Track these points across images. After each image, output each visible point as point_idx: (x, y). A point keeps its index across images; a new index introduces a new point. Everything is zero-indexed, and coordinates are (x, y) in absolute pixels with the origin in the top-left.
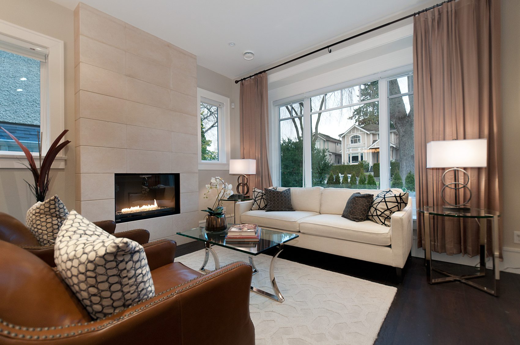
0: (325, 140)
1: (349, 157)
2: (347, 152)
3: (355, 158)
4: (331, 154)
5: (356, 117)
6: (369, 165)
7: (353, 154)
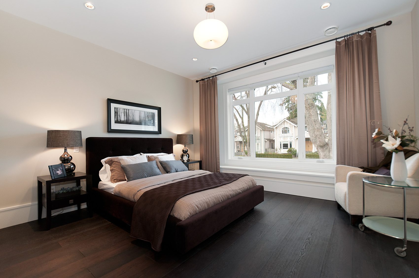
0: (262, 130)
1: (281, 144)
2: (279, 140)
3: (285, 146)
4: (266, 140)
5: (286, 104)
6: (296, 152)
7: (284, 142)
